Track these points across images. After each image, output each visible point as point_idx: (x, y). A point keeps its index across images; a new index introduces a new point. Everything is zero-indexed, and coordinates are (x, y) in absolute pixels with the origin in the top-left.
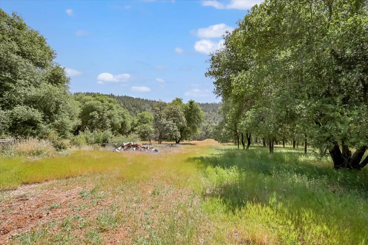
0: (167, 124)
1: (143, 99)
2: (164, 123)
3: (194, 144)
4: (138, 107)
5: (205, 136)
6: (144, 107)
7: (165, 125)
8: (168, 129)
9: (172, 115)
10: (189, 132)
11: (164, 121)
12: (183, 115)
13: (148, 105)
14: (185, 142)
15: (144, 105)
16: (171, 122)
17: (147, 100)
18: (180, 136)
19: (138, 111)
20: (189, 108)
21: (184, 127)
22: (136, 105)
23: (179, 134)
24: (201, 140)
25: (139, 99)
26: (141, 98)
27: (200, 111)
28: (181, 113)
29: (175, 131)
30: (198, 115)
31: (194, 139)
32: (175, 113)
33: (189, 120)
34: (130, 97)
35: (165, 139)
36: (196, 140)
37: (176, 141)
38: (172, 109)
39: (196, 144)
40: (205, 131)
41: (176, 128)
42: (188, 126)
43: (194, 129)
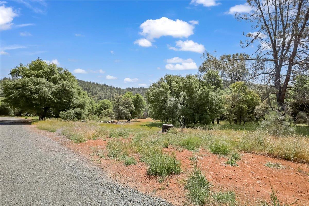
0: (123, 109)
1: (94, 83)
2: (122, 109)
4: (90, 90)
5: (147, 115)
6: (95, 90)
7: (122, 110)
8: (124, 113)
9: (126, 104)
10: (136, 114)
11: (121, 108)
12: (133, 104)
13: (99, 89)
14: (133, 120)
15: (95, 88)
16: (125, 108)
17: (97, 84)
18: (131, 117)
19: (90, 93)
20: (136, 99)
21: (133, 111)
22: (87, 88)
23: (130, 116)
24: (144, 119)
25: (90, 83)
26: (92, 82)
27: (143, 101)
28: (131, 103)
29: (128, 114)
30: (142, 104)
31: (139, 118)
32: (128, 102)
33: (136, 106)
34: (82, 81)
35: (122, 118)
36: (140, 118)
37: (128, 120)
38: (125, 100)
39: (140, 121)
41: (129, 112)
42: (136, 110)
43: (139, 112)
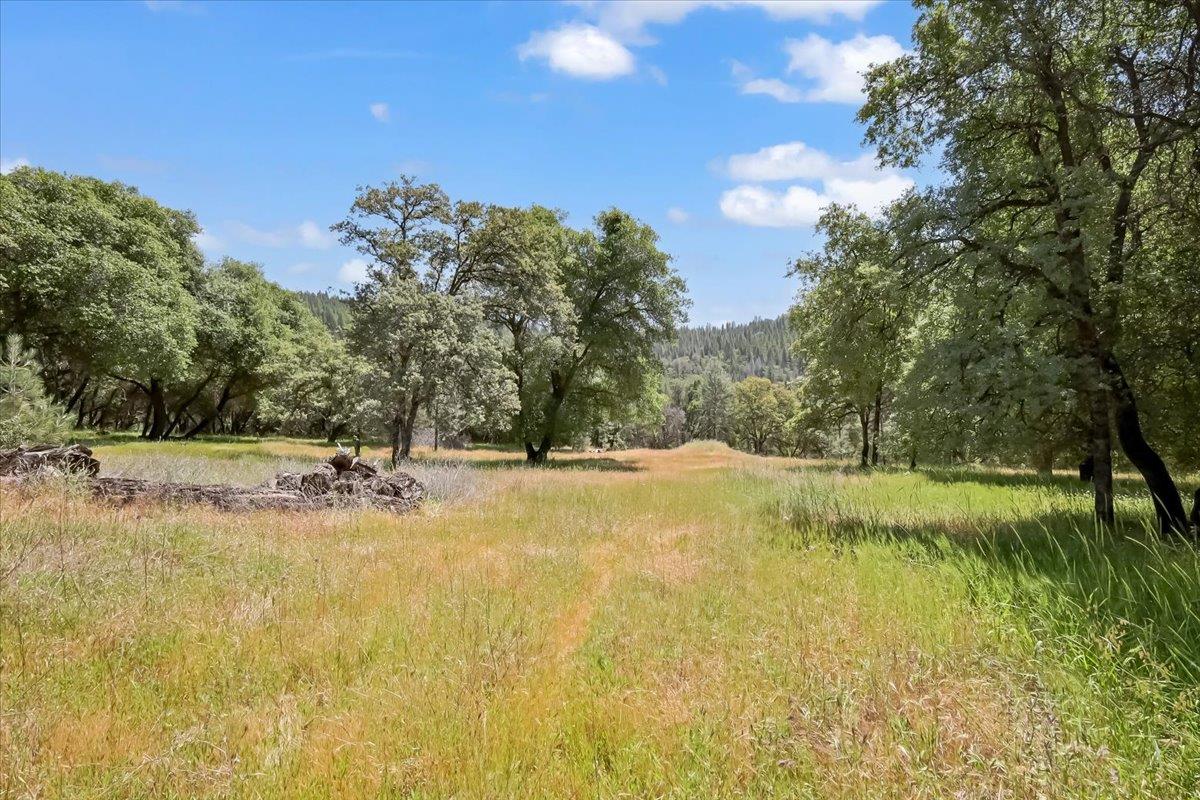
3: (629, 467)
5: (686, 427)
24: (667, 447)
31: (635, 440)
39: (640, 465)
40: (685, 409)
